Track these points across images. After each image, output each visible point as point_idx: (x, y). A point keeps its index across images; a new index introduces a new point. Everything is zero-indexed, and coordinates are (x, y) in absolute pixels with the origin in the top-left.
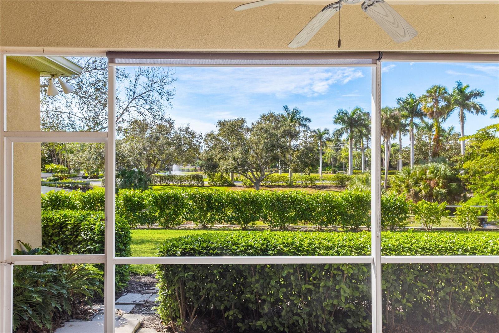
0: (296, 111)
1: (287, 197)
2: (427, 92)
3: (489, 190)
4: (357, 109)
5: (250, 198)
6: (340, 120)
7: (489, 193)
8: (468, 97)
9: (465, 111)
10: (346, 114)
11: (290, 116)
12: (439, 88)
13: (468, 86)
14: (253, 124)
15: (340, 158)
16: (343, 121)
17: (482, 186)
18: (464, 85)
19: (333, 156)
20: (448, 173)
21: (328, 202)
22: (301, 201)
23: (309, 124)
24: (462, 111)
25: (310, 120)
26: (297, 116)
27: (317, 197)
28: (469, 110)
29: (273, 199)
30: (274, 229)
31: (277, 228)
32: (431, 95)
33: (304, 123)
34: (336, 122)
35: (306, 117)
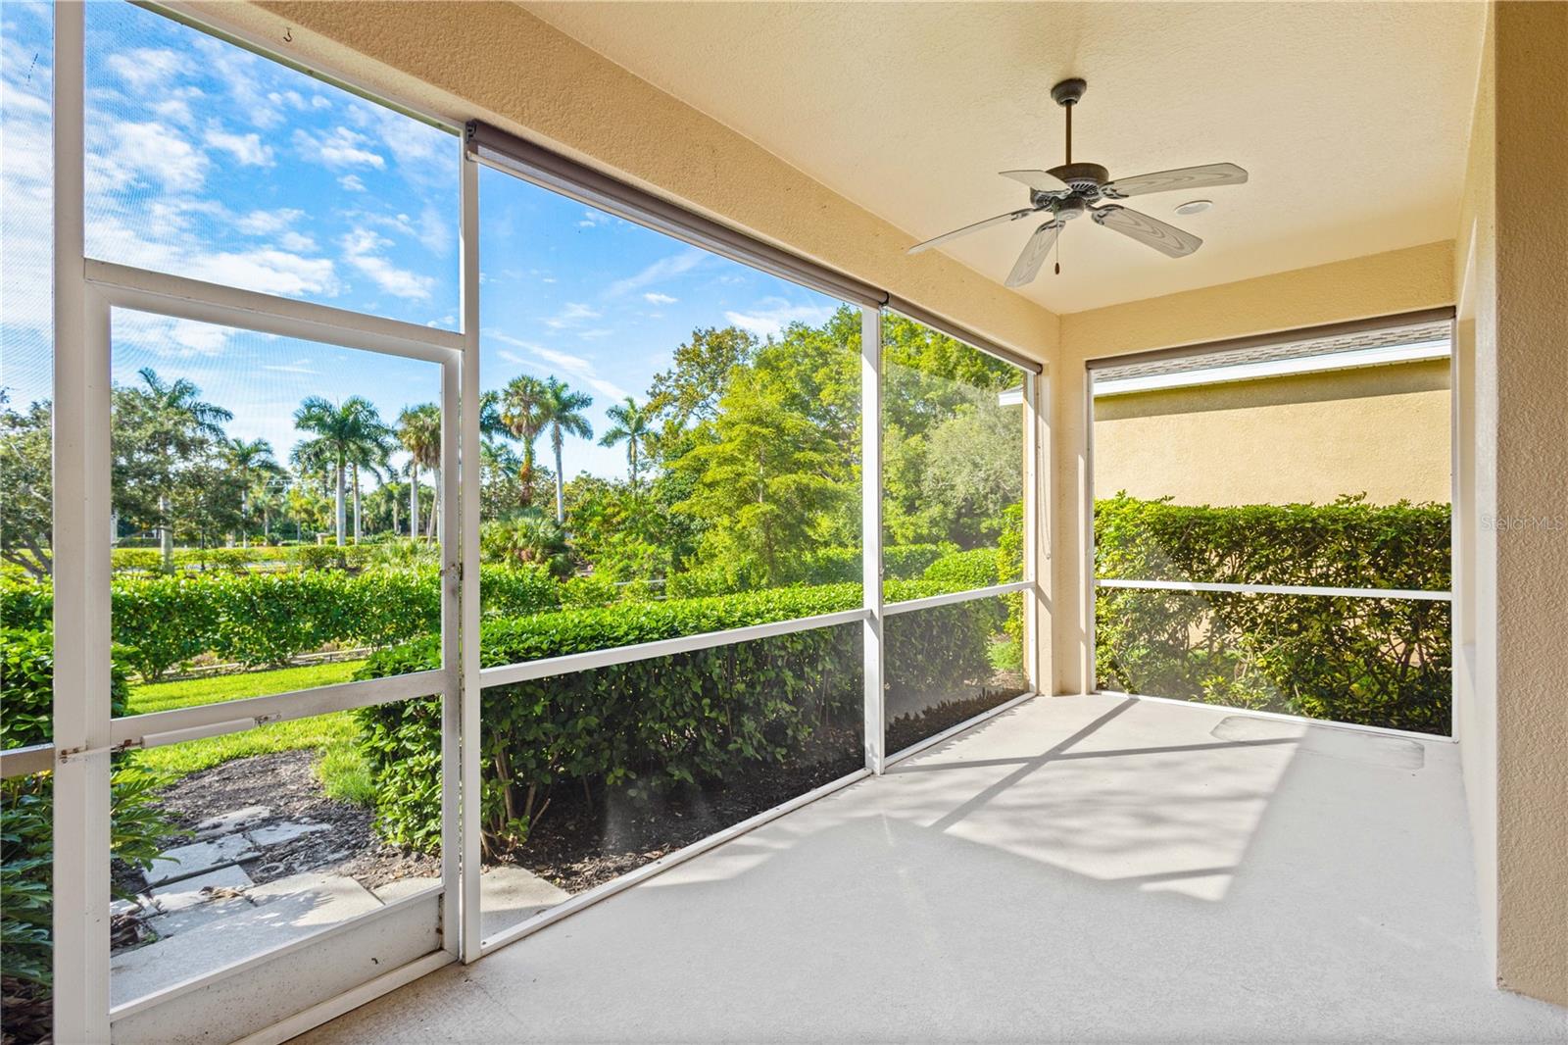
0: (183, 389)
1: (293, 587)
2: (511, 386)
3: (620, 561)
4: (355, 402)
5: (178, 595)
6: (312, 423)
7: (621, 565)
8: (566, 405)
9: (562, 428)
10: (326, 408)
11: (165, 399)
12: (531, 381)
13: (566, 386)
14: (36, 406)
15: (287, 511)
16: (321, 424)
17: (610, 556)
18: (561, 383)
19: (270, 507)
20: (551, 535)
21: (400, 591)
22: (331, 593)
23: (222, 424)
24: (557, 428)
25: (228, 415)
26: (187, 401)
27: (372, 582)
28: (568, 428)
29: (254, 592)
30: (253, 669)
31: (263, 666)
32: (517, 393)
33: (208, 419)
34: (303, 423)
35: (215, 404)
